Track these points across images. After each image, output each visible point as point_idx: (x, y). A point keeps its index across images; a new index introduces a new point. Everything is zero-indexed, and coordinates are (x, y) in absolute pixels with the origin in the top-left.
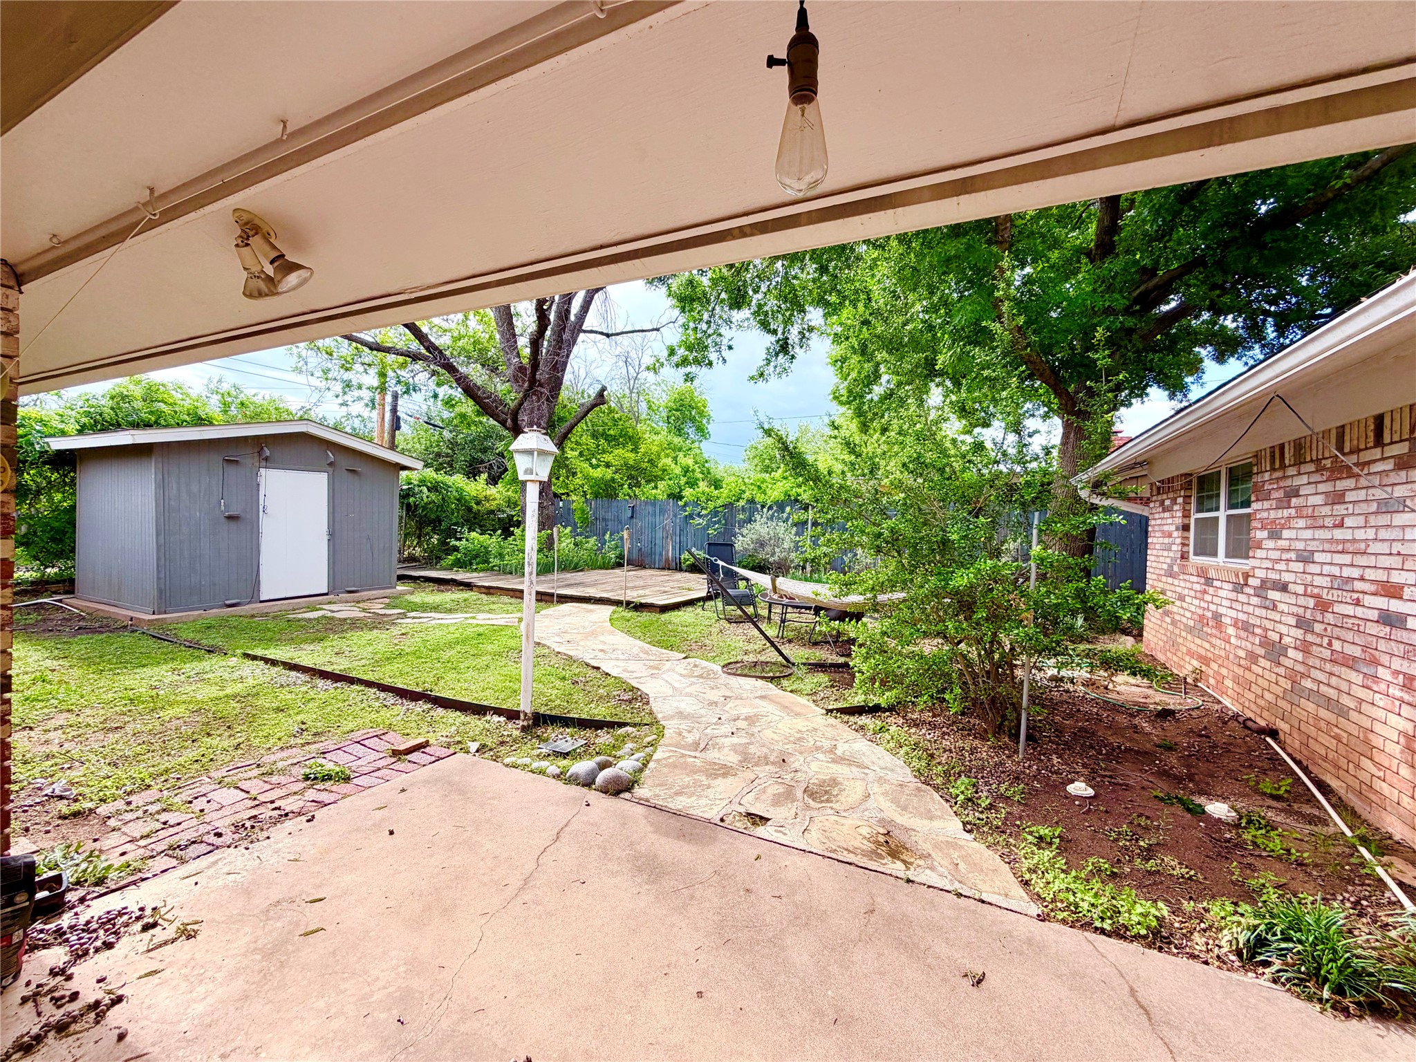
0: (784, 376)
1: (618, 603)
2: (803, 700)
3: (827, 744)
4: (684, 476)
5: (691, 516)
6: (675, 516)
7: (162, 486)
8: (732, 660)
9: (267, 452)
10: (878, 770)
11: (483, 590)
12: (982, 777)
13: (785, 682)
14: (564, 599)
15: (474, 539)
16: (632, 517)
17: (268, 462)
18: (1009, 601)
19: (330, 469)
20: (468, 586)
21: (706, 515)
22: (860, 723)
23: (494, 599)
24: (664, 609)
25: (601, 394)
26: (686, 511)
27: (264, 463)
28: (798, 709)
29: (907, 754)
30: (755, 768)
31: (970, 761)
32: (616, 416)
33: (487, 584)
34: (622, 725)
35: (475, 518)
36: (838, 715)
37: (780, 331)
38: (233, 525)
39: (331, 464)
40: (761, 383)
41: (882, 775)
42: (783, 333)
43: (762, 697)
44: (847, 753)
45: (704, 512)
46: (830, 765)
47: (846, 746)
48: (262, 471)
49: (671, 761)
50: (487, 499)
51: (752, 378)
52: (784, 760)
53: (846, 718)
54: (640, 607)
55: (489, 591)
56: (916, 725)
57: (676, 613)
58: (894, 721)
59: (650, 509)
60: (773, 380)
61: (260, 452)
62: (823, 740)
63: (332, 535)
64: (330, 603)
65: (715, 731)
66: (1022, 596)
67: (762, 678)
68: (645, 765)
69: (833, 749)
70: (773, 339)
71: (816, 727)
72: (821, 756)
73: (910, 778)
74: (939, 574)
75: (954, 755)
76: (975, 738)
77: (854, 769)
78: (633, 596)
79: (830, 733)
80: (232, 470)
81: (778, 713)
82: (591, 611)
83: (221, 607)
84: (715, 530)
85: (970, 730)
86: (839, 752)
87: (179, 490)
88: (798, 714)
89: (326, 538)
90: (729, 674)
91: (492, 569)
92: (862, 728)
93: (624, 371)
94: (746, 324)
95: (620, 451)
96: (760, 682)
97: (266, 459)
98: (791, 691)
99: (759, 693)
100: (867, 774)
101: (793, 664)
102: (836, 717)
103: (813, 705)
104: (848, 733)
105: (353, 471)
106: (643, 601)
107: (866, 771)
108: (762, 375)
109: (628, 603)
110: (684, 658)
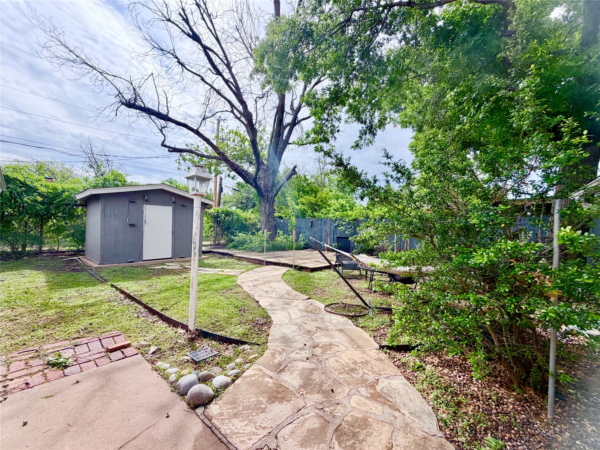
0: (370, 145)
1: (291, 266)
2: (366, 335)
3: (371, 377)
4: (341, 209)
5: (338, 226)
6: (331, 225)
7: (104, 212)
8: (333, 302)
9: (146, 198)
10: (407, 414)
11: (237, 258)
12: (510, 439)
13: (360, 320)
14: (268, 263)
15: (241, 236)
16: (311, 226)
17: (147, 202)
18: (533, 278)
19: (174, 205)
20: (232, 256)
21: (345, 225)
22: (403, 360)
23: (240, 262)
24: (313, 270)
25: (294, 169)
26: (335, 223)
27: (145, 202)
28: (360, 343)
29: (437, 397)
30: (307, 396)
31: (497, 414)
32: (309, 182)
33: (239, 256)
34: (243, 343)
35: (245, 227)
36: (388, 351)
37: (368, 121)
38: (132, 229)
39: (174, 202)
40: (358, 150)
41: (409, 421)
42: (370, 122)
43: (341, 330)
44: (385, 391)
45: (344, 223)
46: (366, 401)
47: (386, 382)
48: (145, 205)
49: (253, 378)
50: (250, 219)
51: (353, 147)
52: (332, 390)
53: (393, 353)
54: (301, 269)
55: (240, 259)
56: (449, 366)
57: (320, 272)
58: (431, 360)
59: (320, 222)
60: (364, 148)
61: (144, 198)
62: (370, 373)
63: (174, 233)
64: (172, 262)
65: (298, 355)
66: (547, 274)
67: (346, 316)
68: (233, 381)
69: (373, 386)
70: (363, 125)
71: (368, 359)
72: (363, 390)
73: (435, 429)
74: (463, 253)
75: (480, 403)
76: (501, 386)
77: (387, 409)
78: (300, 263)
79: (377, 366)
80: (132, 206)
81: (346, 344)
82: (278, 269)
83: (126, 262)
84: (349, 232)
85: (496, 377)
86: (378, 388)
87: (110, 213)
88: (359, 347)
89: (171, 234)
90: (327, 311)
91: (245, 249)
92: (404, 364)
93: (318, 166)
94: (350, 120)
95: (307, 197)
96: (345, 318)
97: (146, 200)
98: (362, 327)
99: (340, 327)
100: (396, 418)
101: (370, 307)
102: (386, 353)
103: (372, 339)
104: (390, 368)
105: (184, 206)
106: (303, 266)
107: (397, 414)
108: (357, 145)
109: (296, 266)
110: (307, 299)
